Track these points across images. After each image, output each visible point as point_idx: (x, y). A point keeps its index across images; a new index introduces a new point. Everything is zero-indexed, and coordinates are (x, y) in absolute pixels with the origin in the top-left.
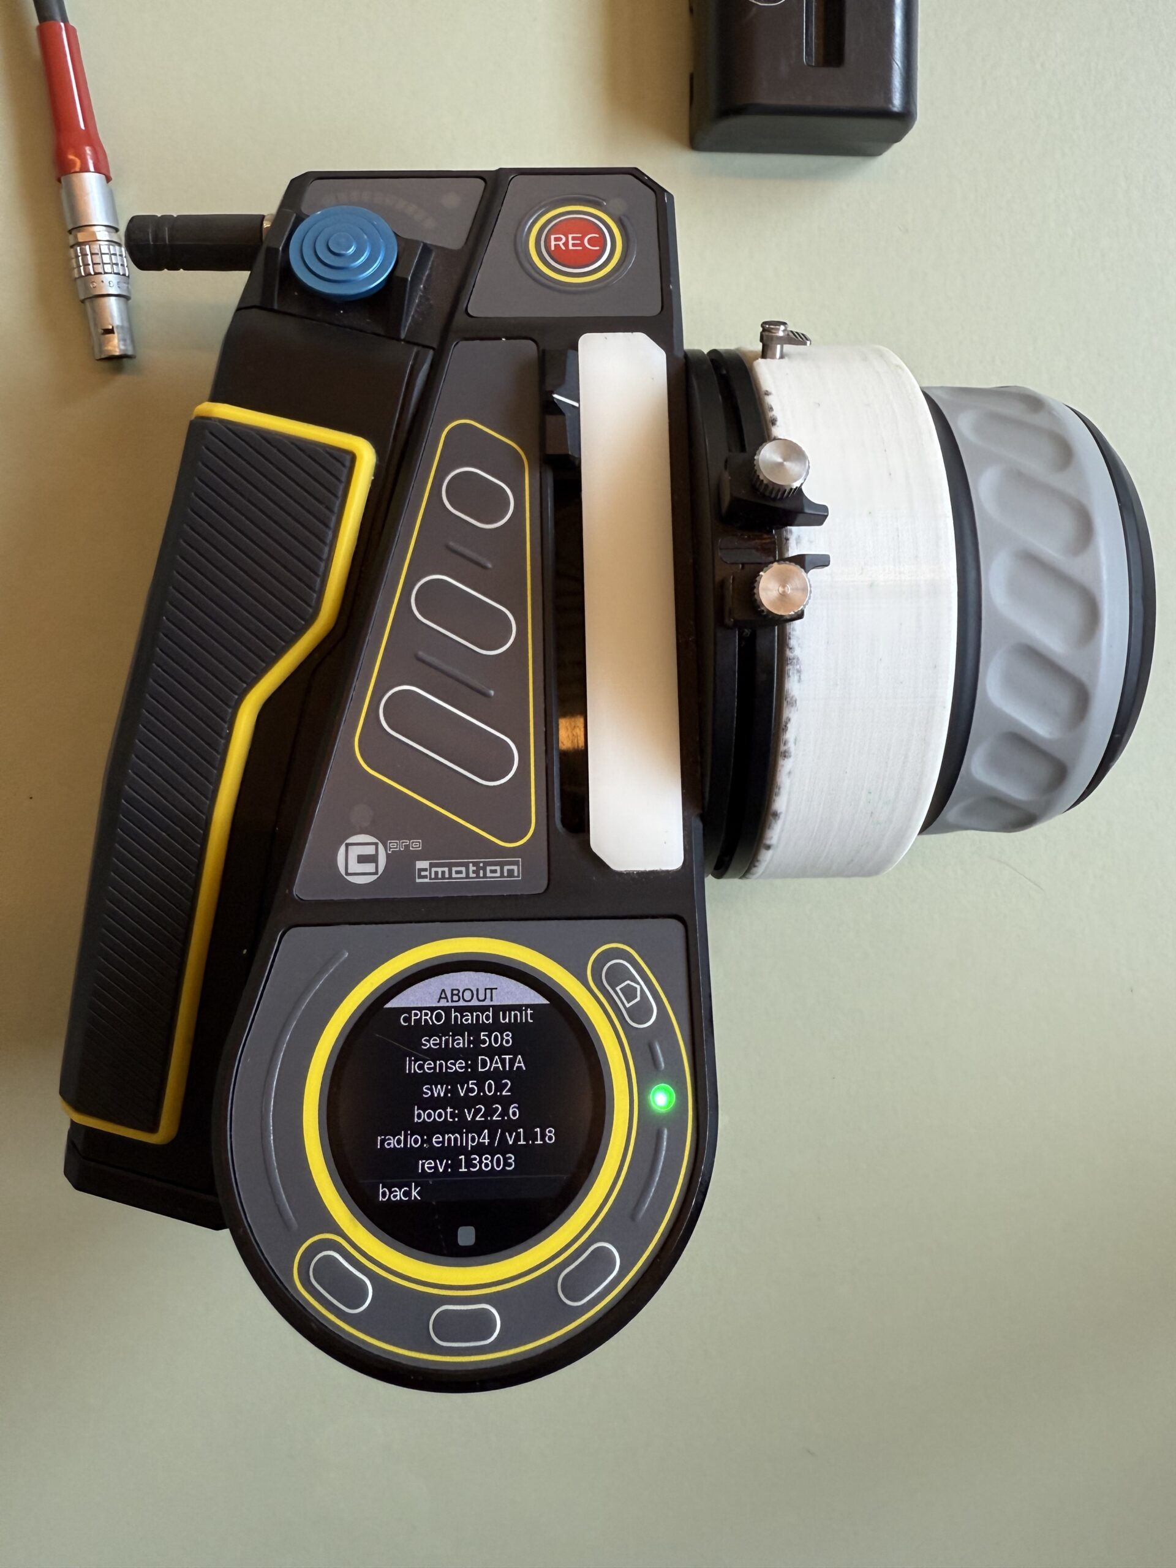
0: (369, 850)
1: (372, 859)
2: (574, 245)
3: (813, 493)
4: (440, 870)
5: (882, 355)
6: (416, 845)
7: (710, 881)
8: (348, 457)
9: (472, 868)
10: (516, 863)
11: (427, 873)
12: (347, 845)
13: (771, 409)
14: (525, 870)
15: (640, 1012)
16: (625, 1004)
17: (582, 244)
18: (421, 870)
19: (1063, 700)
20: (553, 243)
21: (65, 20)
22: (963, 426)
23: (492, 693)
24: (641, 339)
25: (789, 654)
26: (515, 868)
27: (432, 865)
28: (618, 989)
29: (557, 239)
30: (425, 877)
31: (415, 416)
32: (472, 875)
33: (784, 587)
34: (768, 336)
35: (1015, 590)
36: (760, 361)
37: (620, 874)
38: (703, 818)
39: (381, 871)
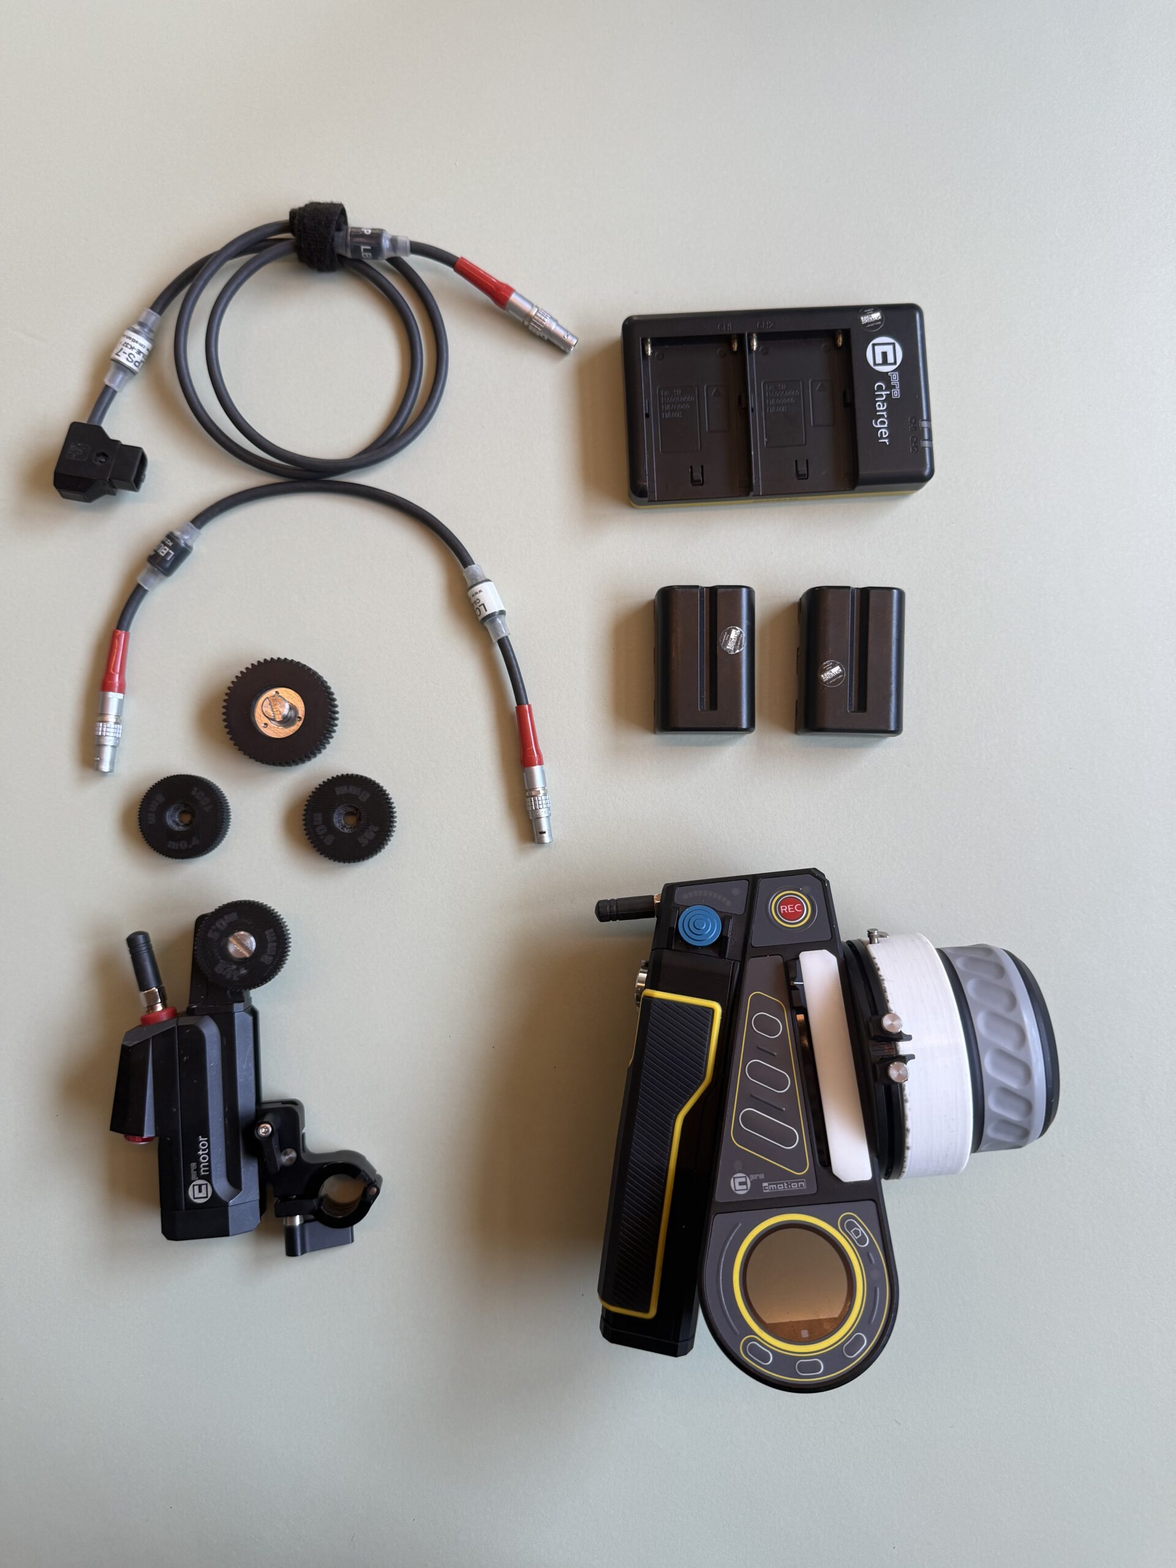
0: (743, 1180)
1: (745, 1183)
2: (791, 910)
3: (906, 1031)
4: (773, 1186)
5: (920, 938)
6: (762, 1176)
7: (883, 1181)
8: (711, 1011)
9: (785, 1185)
10: (803, 1181)
11: (767, 1188)
12: (734, 1178)
13: (877, 964)
14: (808, 1184)
15: (862, 1240)
16: (855, 1238)
17: (794, 910)
18: (765, 1187)
19: (1022, 1106)
20: (782, 910)
21: (527, 703)
22: (958, 964)
23: (784, 1109)
24: (825, 952)
25: (905, 1098)
26: (803, 1183)
27: (769, 1185)
28: (852, 1231)
29: (784, 908)
30: (767, 1189)
31: (735, 990)
32: (786, 1187)
33: (898, 1071)
34: (870, 934)
35: (995, 1065)
36: (870, 945)
37: (847, 1183)
38: (878, 1157)
39: (749, 1188)
